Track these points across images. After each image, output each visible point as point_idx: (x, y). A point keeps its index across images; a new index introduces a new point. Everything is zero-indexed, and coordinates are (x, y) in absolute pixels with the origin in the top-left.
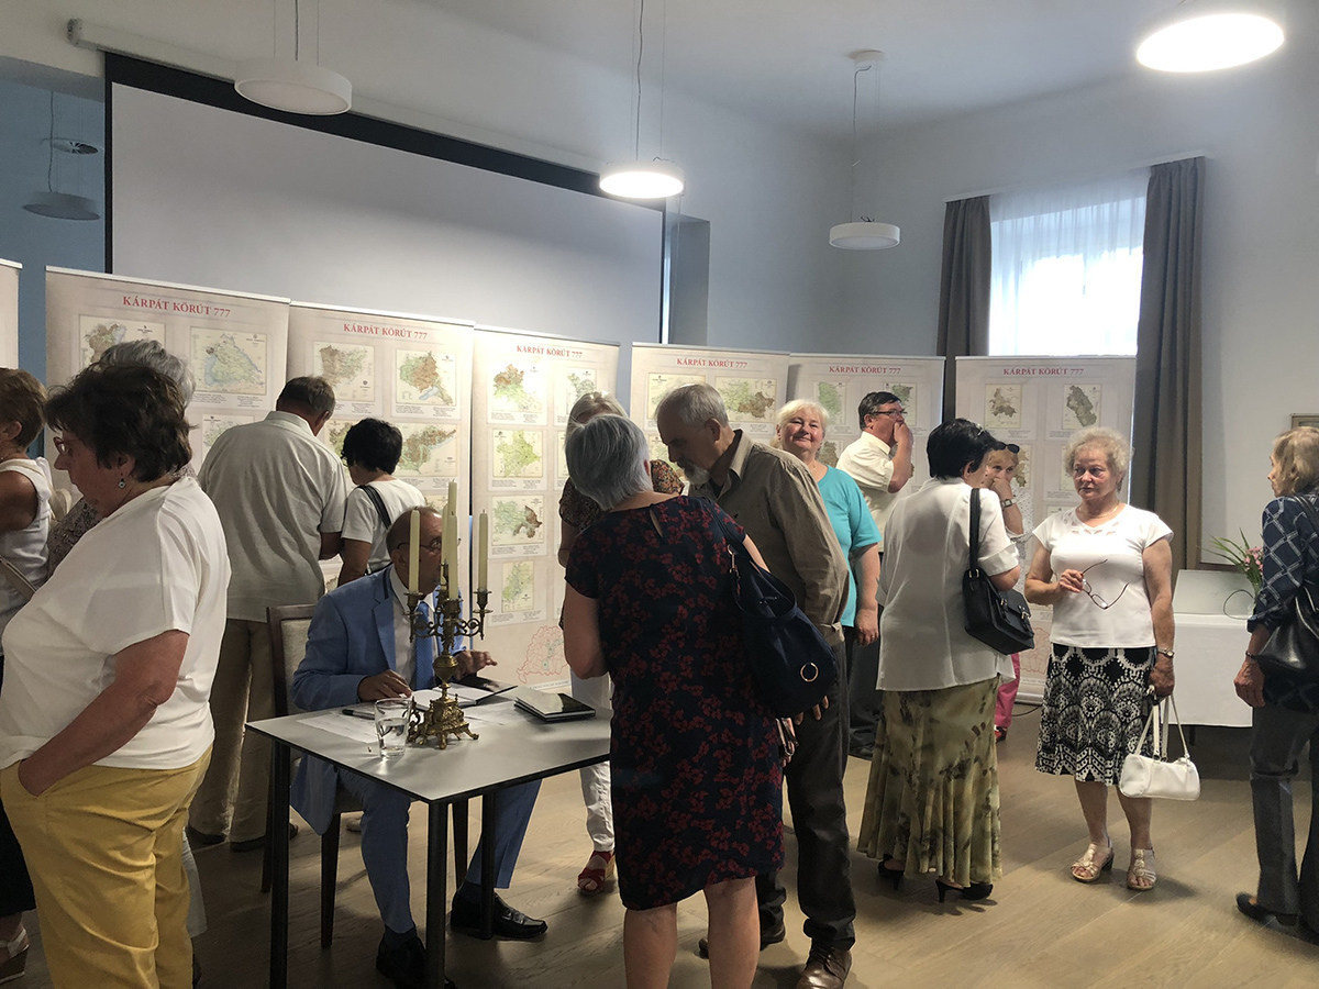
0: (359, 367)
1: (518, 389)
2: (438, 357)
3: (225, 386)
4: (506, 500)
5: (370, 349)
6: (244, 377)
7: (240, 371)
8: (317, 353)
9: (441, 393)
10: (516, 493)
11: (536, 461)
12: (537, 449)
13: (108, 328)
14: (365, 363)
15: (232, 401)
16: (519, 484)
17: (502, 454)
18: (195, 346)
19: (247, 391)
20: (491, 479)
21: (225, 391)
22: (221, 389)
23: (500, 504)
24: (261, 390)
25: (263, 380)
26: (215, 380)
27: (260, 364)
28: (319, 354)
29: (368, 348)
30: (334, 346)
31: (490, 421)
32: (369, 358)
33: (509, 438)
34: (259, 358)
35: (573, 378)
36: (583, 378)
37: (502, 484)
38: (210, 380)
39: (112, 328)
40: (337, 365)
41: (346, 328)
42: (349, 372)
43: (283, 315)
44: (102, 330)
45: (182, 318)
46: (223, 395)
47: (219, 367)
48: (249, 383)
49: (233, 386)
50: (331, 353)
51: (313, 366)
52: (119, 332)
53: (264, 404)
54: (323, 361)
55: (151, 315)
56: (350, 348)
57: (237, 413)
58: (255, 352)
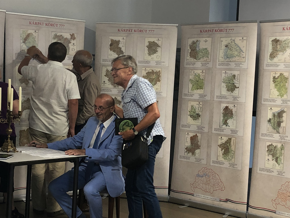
3: (230, 60)
6: (237, 55)
7: (236, 53)
8: (270, 42)
13: (195, 42)
15: (233, 65)
18: (221, 45)
19: (238, 61)
21: (230, 61)
24: (244, 60)
25: (244, 56)
26: (227, 57)
27: (244, 50)
28: (271, 42)
30: (278, 38)
34: (244, 47)
38: (226, 57)
39: (197, 41)
40: (278, 46)
41: (283, 29)
42: (283, 50)
43: (254, 27)
44: (194, 43)
45: (218, 35)
46: (230, 63)
47: (229, 52)
48: (239, 58)
49: (234, 59)
50: (276, 41)
51: (268, 48)
52: (198, 43)
53: (244, 66)
54: (273, 45)
55: (208, 35)
56: (285, 38)
57: (234, 70)
58: (242, 45)
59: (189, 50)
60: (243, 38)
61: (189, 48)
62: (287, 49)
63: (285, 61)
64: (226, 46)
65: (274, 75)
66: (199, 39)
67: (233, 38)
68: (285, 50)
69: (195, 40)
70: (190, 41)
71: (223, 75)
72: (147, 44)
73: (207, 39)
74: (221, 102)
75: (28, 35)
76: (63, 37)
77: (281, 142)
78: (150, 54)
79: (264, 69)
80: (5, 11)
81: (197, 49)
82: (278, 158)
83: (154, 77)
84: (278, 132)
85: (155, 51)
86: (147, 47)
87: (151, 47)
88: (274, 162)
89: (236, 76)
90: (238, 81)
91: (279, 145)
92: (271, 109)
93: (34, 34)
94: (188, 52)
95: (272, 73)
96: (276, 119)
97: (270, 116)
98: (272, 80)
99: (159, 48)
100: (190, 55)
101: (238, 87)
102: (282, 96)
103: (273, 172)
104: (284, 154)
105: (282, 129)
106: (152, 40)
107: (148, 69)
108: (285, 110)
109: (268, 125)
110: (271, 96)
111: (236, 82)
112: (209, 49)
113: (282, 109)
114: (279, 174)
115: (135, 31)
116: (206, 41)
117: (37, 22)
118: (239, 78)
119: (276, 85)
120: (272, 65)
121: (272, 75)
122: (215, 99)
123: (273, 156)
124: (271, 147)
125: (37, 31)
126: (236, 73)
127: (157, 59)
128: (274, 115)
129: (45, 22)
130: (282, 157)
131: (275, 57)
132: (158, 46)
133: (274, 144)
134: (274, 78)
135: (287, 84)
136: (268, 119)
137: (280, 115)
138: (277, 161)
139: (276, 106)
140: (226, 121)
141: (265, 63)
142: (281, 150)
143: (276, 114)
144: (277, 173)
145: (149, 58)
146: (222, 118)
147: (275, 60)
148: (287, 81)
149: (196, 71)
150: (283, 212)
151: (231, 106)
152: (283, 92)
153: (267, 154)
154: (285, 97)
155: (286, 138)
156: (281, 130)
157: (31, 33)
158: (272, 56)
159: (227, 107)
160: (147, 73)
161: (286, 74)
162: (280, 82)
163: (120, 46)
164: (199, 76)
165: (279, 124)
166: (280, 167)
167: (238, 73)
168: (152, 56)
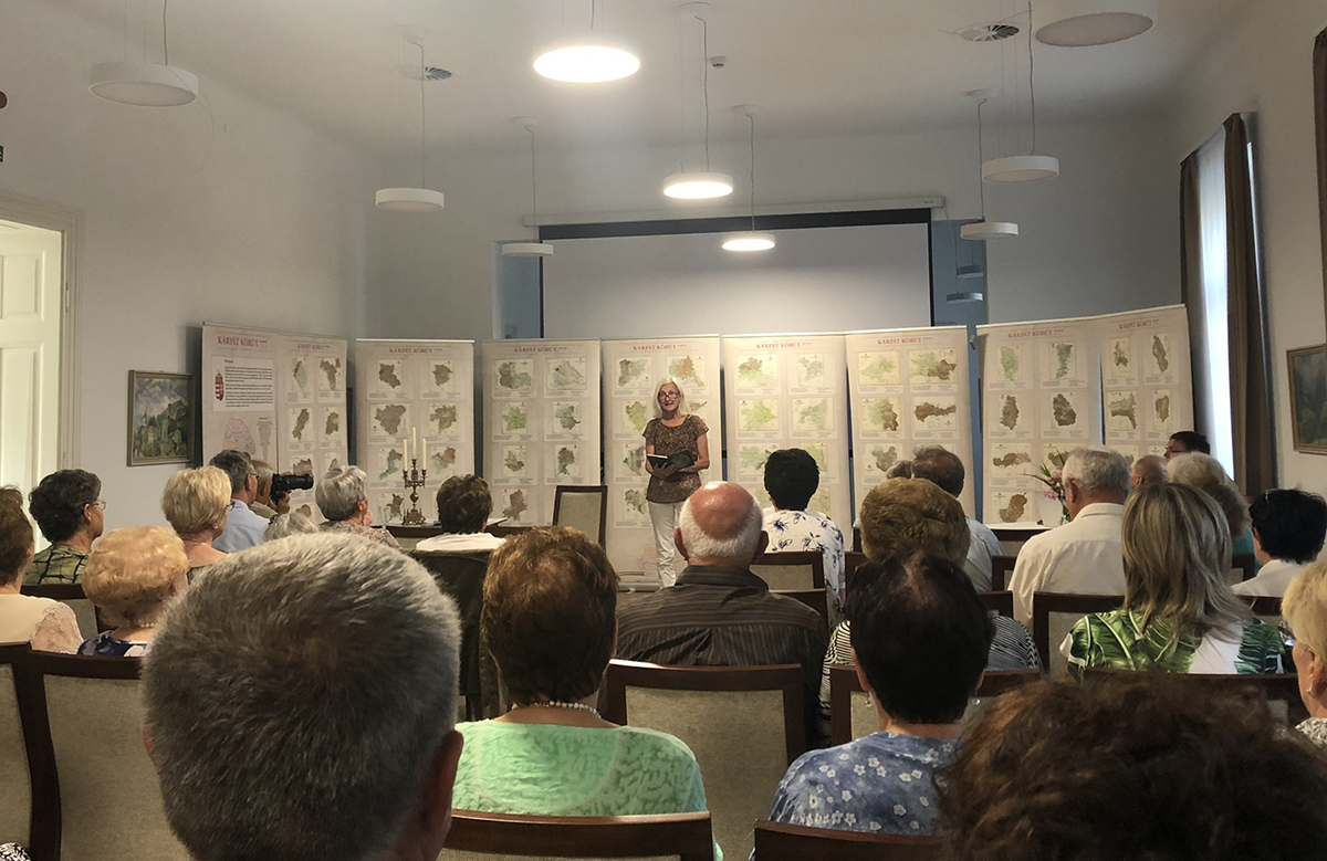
0: (643, 369)
1: (758, 373)
2: (694, 359)
3: (564, 387)
4: (749, 446)
5: (650, 359)
6: (574, 381)
7: (572, 378)
9: (696, 380)
10: (757, 441)
11: (773, 420)
12: (774, 412)
14: (646, 367)
15: (568, 394)
16: (760, 436)
17: (745, 416)
18: (549, 369)
19: (576, 388)
20: (737, 431)
21: (565, 389)
22: (562, 388)
23: (744, 448)
24: (583, 387)
25: (584, 382)
26: (560, 384)
27: (583, 374)
28: (619, 365)
29: (647, 358)
30: (628, 359)
31: (737, 394)
32: (649, 363)
33: (750, 405)
34: (583, 370)
35: (804, 362)
36: (812, 360)
37: (746, 435)
38: (557, 384)
39: (510, 364)
40: (630, 369)
41: (634, 348)
42: (637, 373)
43: (596, 346)
44: (505, 366)
45: (543, 355)
46: (564, 391)
47: (561, 376)
48: (577, 384)
49: (569, 386)
50: (626, 363)
51: (616, 372)
52: (512, 366)
54: (621, 368)
55: (527, 356)
56: (637, 359)
57: (571, 400)
58: (580, 368)
59: (497, 376)
60: (580, 359)
61: (497, 374)
62: (641, 372)
63: (640, 387)
64: (557, 370)
65: (627, 404)
66: (513, 361)
67: (566, 360)
68: (639, 373)
69: (507, 362)
70: (499, 364)
71: (555, 407)
72: (434, 369)
73: (527, 361)
74: (555, 443)
75: (299, 364)
76: (329, 365)
78: (438, 383)
79: (612, 397)
81: (512, 374)
83: (447, 415)
85: (446, 379)
86: (434, 373)
87: (440, 373)
89: (575, 407)
90: (579, 413)
92: (627, 446)
93: (303, 362)
94: (497, 379)
95: (624, 402)
96: (635, 457)
97: (626, 455)
98: (625, 410)
99: (451, 374)
100: (501, 383)
101: (579, 422)
103: (635, 524)
106: (440, 363)
107: (438, 404)
109: (625, 466)
110: (624, 431)
111: (576, 415)
112: (530, 374)
115: (414, 351)
116: (525, 364)
118: (579, 410)
119: (631, 417)
120: (622, 392)
121: (625, 404)
122: (546, 440)
123: (634, 505)
124: (631, 493)
125: (306, 358)
126: (574, 404)
127: (449, 390)
128: (632, 454)
131: (626, 382)
132: (449, 371)
133: (635, 489)
134: (628, 407)
136: (624, 459)
138: (640, 510)
139: (633, 442)
140: (564, 467)
141: (614, 390)
145: (436, 389)
146: (557, 464)
147: (627, 386)
148: (646, 411)
149: (512, 404)
151: (570, 448)
153: (625, 503)
158: (622, 381)
159: (564, 449)
160: (436, 411)
163: (395, 373)
164: (517, 410)
167: (578, 403)
168: (442, 386)
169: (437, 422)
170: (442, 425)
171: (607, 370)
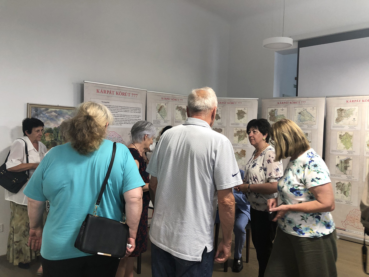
5: (357, 108)
6: (309, 120)
7: (308, 118)
14: (354, 112)
18: (295, 112)
19: (309, 124)
21: (303, 124)
22: (302, 123)
24: (314, 123)
25: (315, 120)
26: (301, 121)
27: (314, 116)
28: (337, 111)
29: (355, 107)
30: (342, 108)
32: (356, 110)
34: (314, 114)
38: (299, 121)
40: (343, 114)
41: (347, 101)
42: (348, 116)
43: (323, 101)
44: (272, 111)
45: (292, 106)
46: (303, 125)
47: (302, 117)
48: (311, 121)
49: (306, 122)
50: (341, 110)
51: (334, 115)
52: (276, 111)
53: (315, 127)
54: (338, 113)
55: (284, 106)
56: (349, 108)
57: (307, 130)
58: (313, 112)
59: (268, 116)
60: (313, 108)
61: (269, 115)
62: (351, 116)
63: (349, 124)
64: (300, 113)
65: (340, 134)
66: (276, 108)
67: (306, 108)
68: (349, 116)
69: (273, 109)
70: (269, 110)
72: (237, 112)
73: (284, 108)
75: (161, 107)
76: (182, 108)
77: (348, 181)
78: (239, 119)
79: (331, 129)
80: (146, 90)
81: (276, 115)
82: (346, 192)
83: (242, 134)
84: (345, 174)
85: (243, 117)
86: (237, 114)
87: (240, 114)
88: (343, 194)
89: (309, 134)
90: (311, 137)
91: (347, 183)
92: (338, 157)
93: (164, 106)
94: (268, 117)
95: (338, 132)
96: (343, 164)
97: (338, 162)
98: (338, 137)
99: (245, 114)
100: (270, 119)
101: (311, 142)
102: (347, 148)
103: (342, 201)
104: (351, 189)
105: (349, 172)
106: (240, 109)
107: (238, 129)
108: (351, 158)
109: (336, 168)
110: (338, 148)
111: (309, 138)
113: (348, 158)
114: (347, 203)
115: (228, 103)
116: (283, 110)
117: (166, 97)
118: (311, 135)
119: (342, 141)
120: (337, 127)
121: (338, 134)
123: (342, 191)
124: (339, 184)
125: (166, 104)
126: (308, 132)
127: (244, 122)
128: (341, 162)
129: (171, 98)
130: (350, 192)
131: (340, 121)
132: (245, 113)
133: (342, 182)
134: (340, 136)
135: (352, 140)
136: (336, 164)
137: (346, 161)
138: (345, 194)
139: (343, 155)
141: (332, 125)
142: (349, 186)
143: (343, 161)
144: (346, 203)
145: (238, 121)
147: (341, 123)
148: (352, 138)
150: (352, 231)
152: (348, 145)
153: (336, 189)
154: (350, 149)
155: (352, 178)
156: (347, 172)
157: (163, 106)
158: (338, 120)
160: (237, 132)
161: (351, 133)
162: (346, 139)
165: (346, 168)
166: (348, 198)
167: (310, 132)
168: (241, 120)
169: (237, 137)
170: (239, 139)
171: (329, 114)
